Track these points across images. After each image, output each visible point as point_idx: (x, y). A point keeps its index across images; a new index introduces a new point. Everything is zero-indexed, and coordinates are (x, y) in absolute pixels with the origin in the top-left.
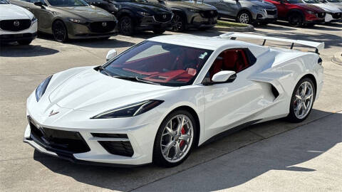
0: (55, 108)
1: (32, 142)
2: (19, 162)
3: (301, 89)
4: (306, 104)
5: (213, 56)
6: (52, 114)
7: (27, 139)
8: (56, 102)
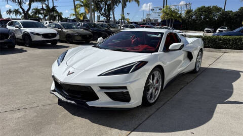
0: (71, 70)
1: (56, 93)
2: (47, 107)
5: (165, 36)
6: (69, 74)
7: (53, 91)
8: (71, 66)
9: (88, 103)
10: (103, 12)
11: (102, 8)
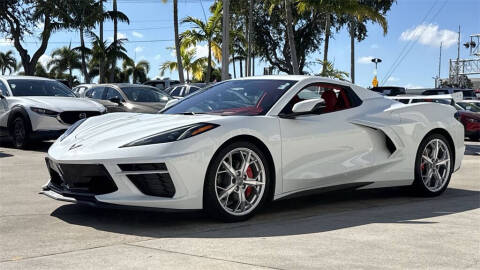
3: (431, 148)
4: (441, 173)
5: (297, 87)
6: (73, 147)
9: (97, 197)
10: (280, 56)
11: (275, 45)
